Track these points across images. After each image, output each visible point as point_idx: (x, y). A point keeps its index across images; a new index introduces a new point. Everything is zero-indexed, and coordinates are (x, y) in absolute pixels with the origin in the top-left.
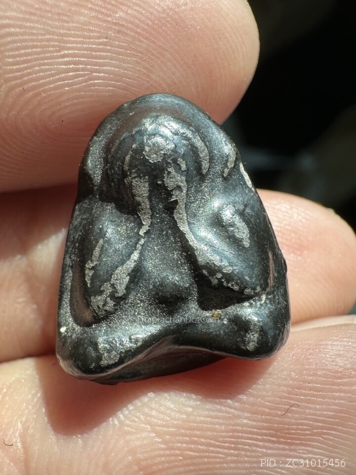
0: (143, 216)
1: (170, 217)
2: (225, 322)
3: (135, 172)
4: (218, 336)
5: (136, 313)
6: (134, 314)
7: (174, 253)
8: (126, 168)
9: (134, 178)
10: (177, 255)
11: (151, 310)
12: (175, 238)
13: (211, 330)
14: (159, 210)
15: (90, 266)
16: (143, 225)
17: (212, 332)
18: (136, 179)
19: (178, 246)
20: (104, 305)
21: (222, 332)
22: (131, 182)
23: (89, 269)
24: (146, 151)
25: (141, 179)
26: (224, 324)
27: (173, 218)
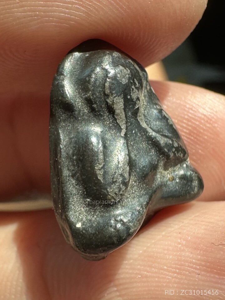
0: (121, 123)
1: (135, 120)
2: (178, 181)
3: (115, 93)
4: (176, 191)
5: (134, 192)
6: (133, 193)
7: (143, 144)
8: (107, 91)
9: (115, 97)
10: (145, 144)
11: (140, 186)
12: (140, 133)
13: (171, 189)
14: (129, 116)
15: (99, 167)
16: (122, 129)
17: (172, 190)
18: (116, 98)
19: (144, 138)
20: (119, 191)
21: (177, 188)
22: (113, 101)
23: (99, 169)
24: (119, 77)
25: (119, 97)
26: (177, 182)
27: (137, 120)
